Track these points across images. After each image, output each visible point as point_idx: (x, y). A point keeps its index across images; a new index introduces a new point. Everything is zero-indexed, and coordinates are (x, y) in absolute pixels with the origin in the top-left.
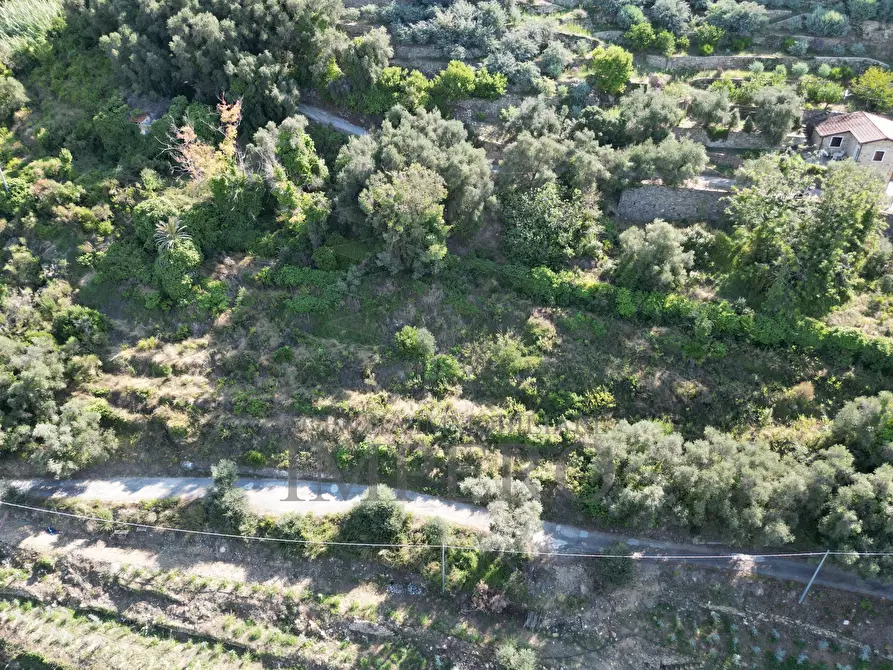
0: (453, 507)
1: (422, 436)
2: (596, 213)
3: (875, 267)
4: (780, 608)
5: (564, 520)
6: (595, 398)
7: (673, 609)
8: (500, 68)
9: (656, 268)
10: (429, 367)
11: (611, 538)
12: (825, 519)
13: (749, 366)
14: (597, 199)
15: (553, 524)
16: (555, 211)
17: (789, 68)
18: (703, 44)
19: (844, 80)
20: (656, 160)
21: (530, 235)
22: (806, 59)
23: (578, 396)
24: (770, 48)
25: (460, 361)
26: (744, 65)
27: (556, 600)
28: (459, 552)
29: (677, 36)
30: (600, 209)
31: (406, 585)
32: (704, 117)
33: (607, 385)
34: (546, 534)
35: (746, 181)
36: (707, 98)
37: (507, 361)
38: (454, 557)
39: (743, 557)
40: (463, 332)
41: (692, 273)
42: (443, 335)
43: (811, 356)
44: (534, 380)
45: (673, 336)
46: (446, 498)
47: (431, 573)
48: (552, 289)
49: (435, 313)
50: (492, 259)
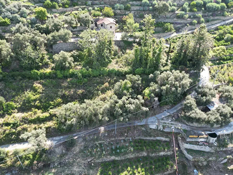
0: (22, 144)
1: (6, 127)
2: (46, 52)
3: (115, 53)
4: (112, 137)
5: (55, 136)
6: (57, 101)
7: (88, 147)
8: (7, 17)
9: (64, 63)
10: (4, 107)
11: (68, 135)
13: (93, 82)
14: (45, 48)
15: (53, 138)
16: (33, 54)
17: (88, 9)
18: (65, 5)
19: (101, 11)
20: (59, 36)
21: (27, 62)
22: (91, 7)
23: (52, 102)
24: (83, 5)
25: (15, 102)
26: (77, 9)
27: (57, 157)
28: (26, 156)
29: (58, 3)
31: (11, 172)
32: (70, 23)
33: (59, 97)
34: (51, 141)
35: (82, 38)
36: (68, 18)
37: (29, 98)
38: (25, 158)
39: (101, 128)
40: (14, 94)
41: (75, 63)
42: (7, 97)
43: (106, 76)
44: (39, 101)
45: (73, 80)
46: (19, 142)
47: (18, 165)
48: (38, 75)
49: (3, 91)
50: (18, 71)
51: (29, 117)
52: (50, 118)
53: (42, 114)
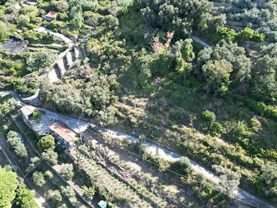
0: (208, 172)
1: (203, 146)
5: (247, 190)
6: (270, 152)
8: (264, 32)
10: (211, 125)
11: (263, 202)
15: (242, 190)
16: (272, 84)
21: (260, 90)
23: (264, 150)
25: (222, 126)
28: (206, 187)
31: (186, 190)
34: (239, 192)
37: (240, 130)
38: (204, 188)
40: (227, 117)
42: (219, 116)
44: (248, 140)
46: (206, 168)
47: (196, 190)
48: (264, 111)
49: (218, 109)
50: (243, 95)
51: (228, 150)
52: (252, 167)
53: (244, 156)
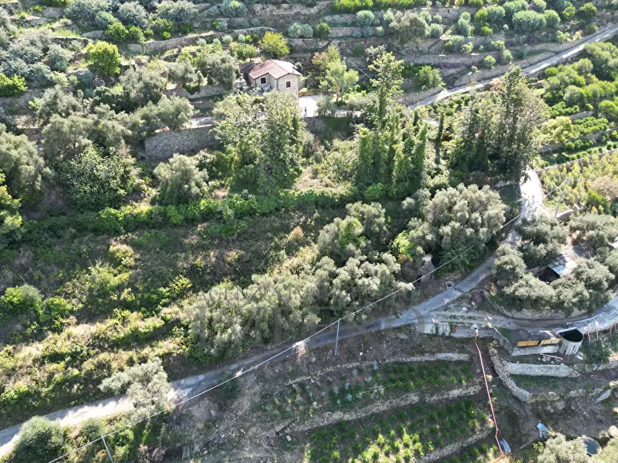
0: (101, 405)
1: (54, 366)
2: (132, 160)
3: (308, 150)
4: (327, 363)
5: (185, 375)
6: (177, 285)
7: (271, 395)
8: (15, 71)
9: (186, 186)
10: (41, 312)
11: (219, 371)
12: (332, 301)
13: (263, 229)
14: (128, 150)
15: (178, 381)
16: (100, 167)
17: (221, 39)
18: (162, 32)
19: (255, 42)
20: (159, 115)
21: (87, 188)
22: (229, 33)
23: (165, 288)
24: (205, 29)
25: (66, 298)
26: (194, 42)
27: (198, 430)
28: (116, 435)
29: (144, 29)
30: (133, 157)
32: (181, 80)
33: (182, 274)
34: (175, 389)
35: (221, 116)
36: (178, 67)
37: (103, 284)
38: (114, 440)
39: (298, 344)
41: (210, 183)
42: (44, 284)
43: (293, 211)
44: (130, 289)
45: (212, 227)
46: (92, 401)
47: (100, 460)
48: (119, 222)
49: (31, 270)
50: (64, 214)
51: (109, 333)
52: (165, 331)
53: (142, 323)
